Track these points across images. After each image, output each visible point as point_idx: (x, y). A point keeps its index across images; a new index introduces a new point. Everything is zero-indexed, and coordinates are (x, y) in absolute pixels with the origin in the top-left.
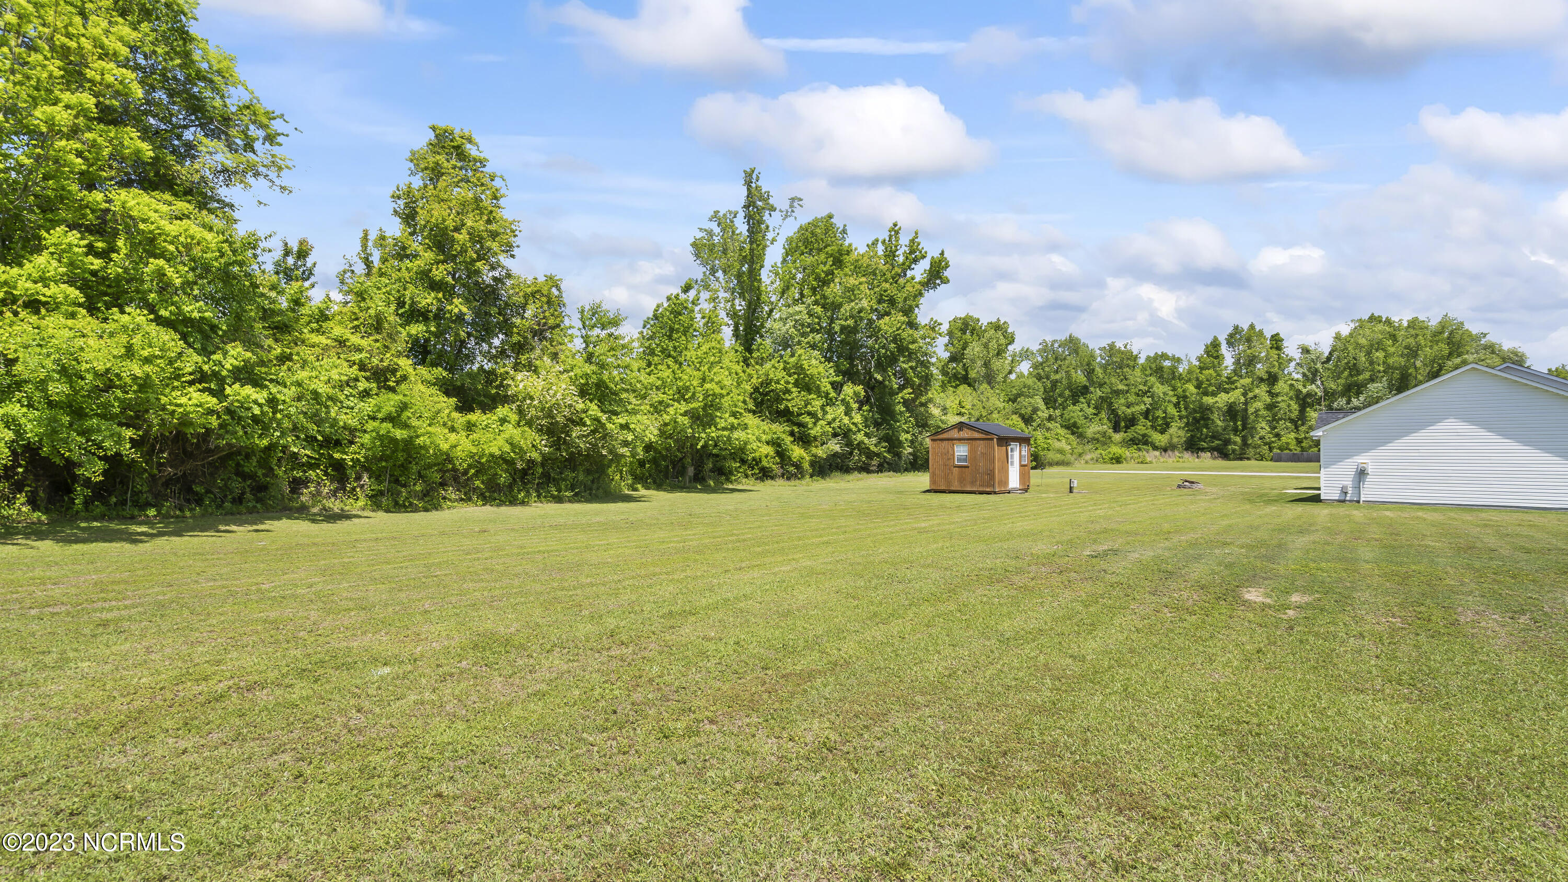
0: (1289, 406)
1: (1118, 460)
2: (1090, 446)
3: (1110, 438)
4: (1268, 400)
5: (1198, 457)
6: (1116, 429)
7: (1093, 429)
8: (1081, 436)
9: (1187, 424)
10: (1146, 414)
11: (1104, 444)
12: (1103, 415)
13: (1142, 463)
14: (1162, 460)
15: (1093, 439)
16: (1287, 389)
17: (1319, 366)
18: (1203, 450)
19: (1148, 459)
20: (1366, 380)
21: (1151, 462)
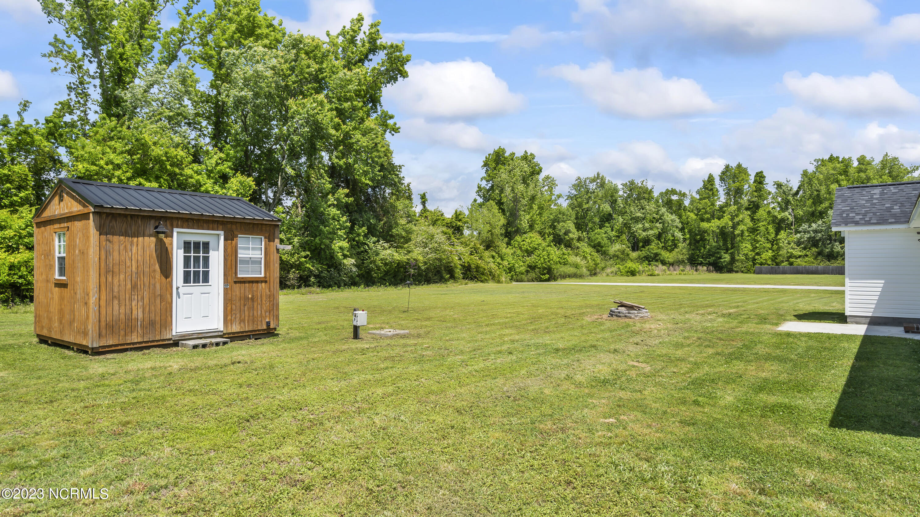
0: (767, 229)
1: (633, 273)
2: (611, 262)
3: (628, 255)
4: (751, 224)
5: (696, 270)
6: (635, 248)
7: (616, 248)
8: (604, 253)
9: (690, 244)
10: (659, 237)
11: (623, 260)
12: (624, 237)
13: (651, 275)
14: (668, 272)
15: (614, 256)
16: (765, 215)
17: (790, 198)
18: (701, 264)
19: (656, 272)
20: (826, 208)
21: (658, 275)
